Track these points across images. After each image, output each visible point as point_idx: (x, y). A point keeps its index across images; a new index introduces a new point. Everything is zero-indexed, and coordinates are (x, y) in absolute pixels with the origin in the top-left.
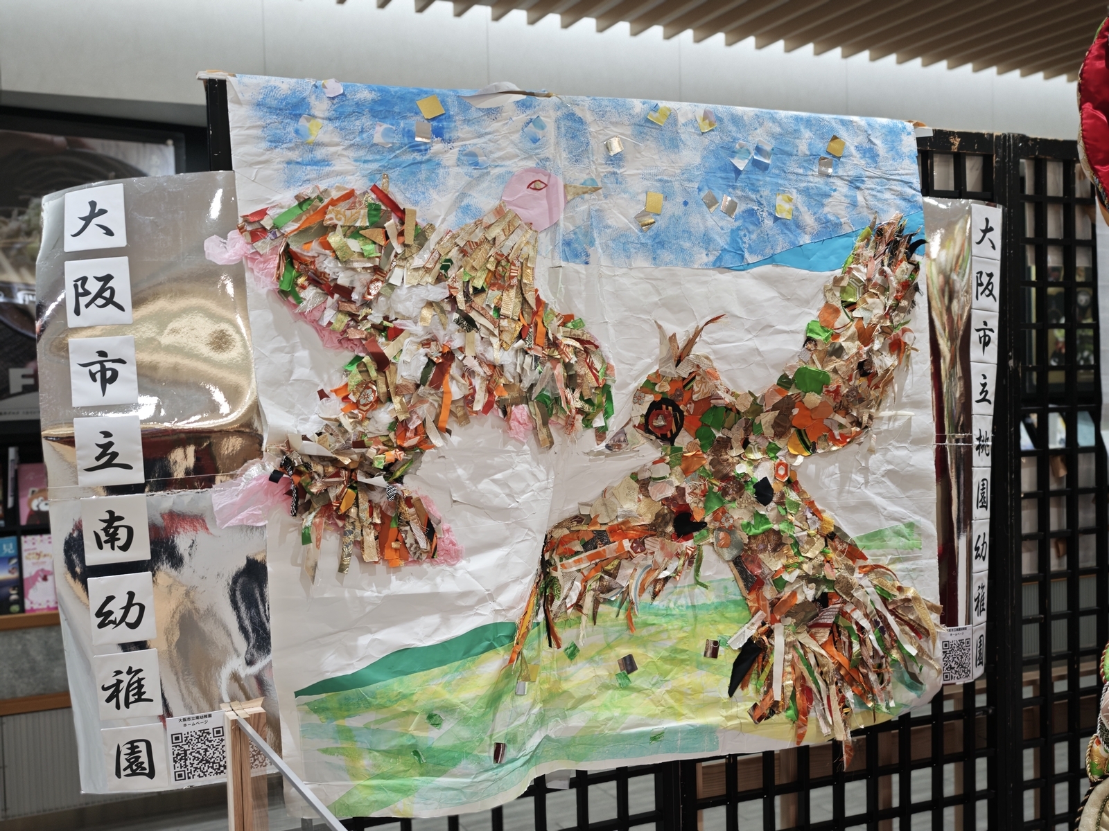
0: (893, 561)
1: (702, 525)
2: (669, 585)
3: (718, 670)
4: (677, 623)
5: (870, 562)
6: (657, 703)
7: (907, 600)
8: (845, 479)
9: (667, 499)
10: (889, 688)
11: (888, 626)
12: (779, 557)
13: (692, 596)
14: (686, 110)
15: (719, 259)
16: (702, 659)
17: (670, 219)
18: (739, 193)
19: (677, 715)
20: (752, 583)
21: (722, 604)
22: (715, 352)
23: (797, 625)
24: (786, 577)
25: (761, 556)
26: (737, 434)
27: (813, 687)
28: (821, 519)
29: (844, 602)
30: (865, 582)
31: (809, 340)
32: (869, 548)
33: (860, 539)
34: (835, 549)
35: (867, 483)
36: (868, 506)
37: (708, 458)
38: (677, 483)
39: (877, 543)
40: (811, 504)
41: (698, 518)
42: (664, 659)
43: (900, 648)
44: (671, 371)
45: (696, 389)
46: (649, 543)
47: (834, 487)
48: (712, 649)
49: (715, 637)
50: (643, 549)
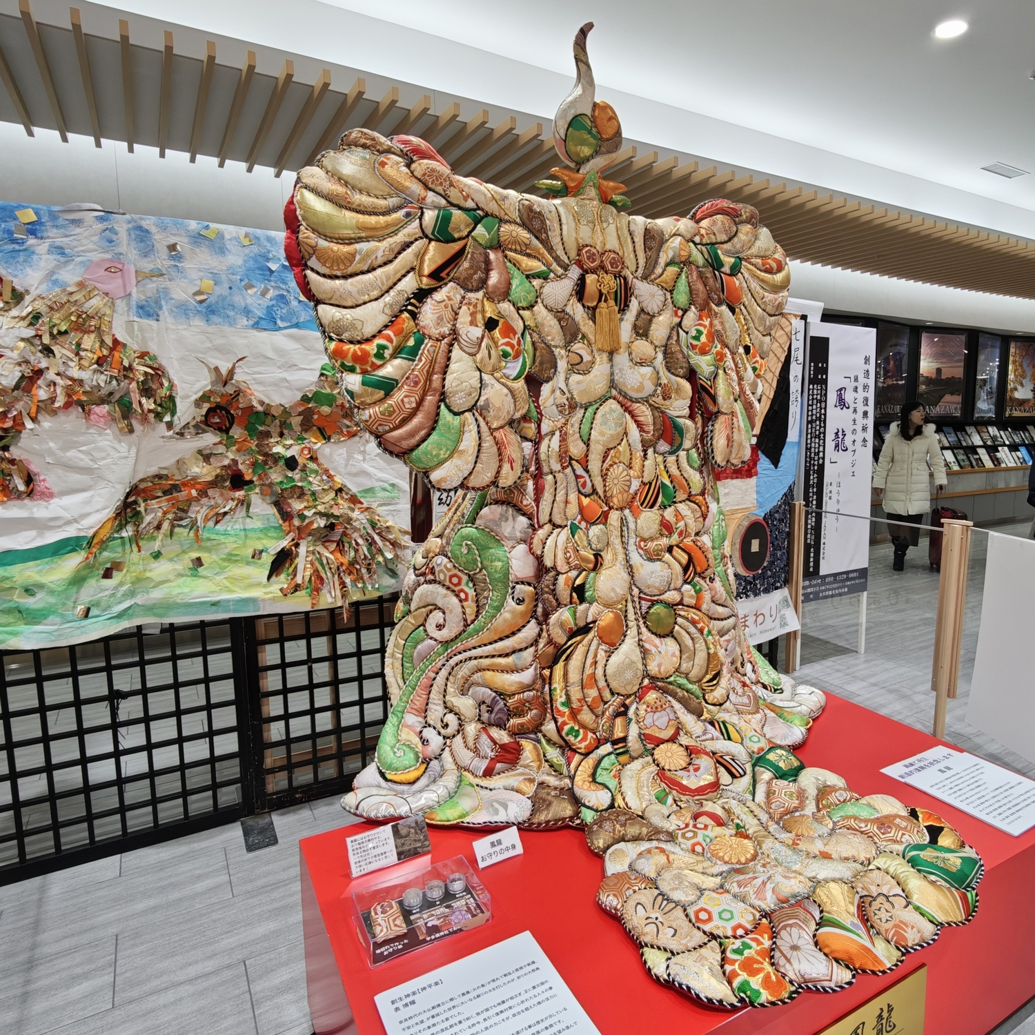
0: (381, 505)
1: (251, 482)
2: (227, 517)
3: (262, 566)
4: (232, 539)
5: (365, 505)
6: (218, 585)
7: (387, 527)
8: (350, 457)
9: (225, 466)
10: (375, 577)
11: (375, 543)
12: (302, 502)
13: (244, 523)
14: (229, 231)
15: (257, 323)
16: (250, 559)
17: (219, 296)
18: (273, 284)
19: (231, 591)
20: (286, 516)
21: (266, 528)
22: (254, 379)
23: (315, 541)
24: (306, 513)
25: (290, 501)
26: (274, 430)
27: (324, 576)
28: (333, 480)
29: (346, 528)
30: (362, 517)
31: (322, 375)
32: (365, 497)
33: (360, 492)
34: (342, 498)
35: (364, 460)
36: (364, 473)
37: (253, 444)
38: (232, 457)
39: (370, 495)
40: (326, 471)
41: (247, 478)
42: (223, 560)
43: (383, 555)
44: (220, 388)
45: (241, 400)
46: (210, 492)
47: (343, 462)
48: (257, 554)
49: (260, 547)
50: (207, 496)
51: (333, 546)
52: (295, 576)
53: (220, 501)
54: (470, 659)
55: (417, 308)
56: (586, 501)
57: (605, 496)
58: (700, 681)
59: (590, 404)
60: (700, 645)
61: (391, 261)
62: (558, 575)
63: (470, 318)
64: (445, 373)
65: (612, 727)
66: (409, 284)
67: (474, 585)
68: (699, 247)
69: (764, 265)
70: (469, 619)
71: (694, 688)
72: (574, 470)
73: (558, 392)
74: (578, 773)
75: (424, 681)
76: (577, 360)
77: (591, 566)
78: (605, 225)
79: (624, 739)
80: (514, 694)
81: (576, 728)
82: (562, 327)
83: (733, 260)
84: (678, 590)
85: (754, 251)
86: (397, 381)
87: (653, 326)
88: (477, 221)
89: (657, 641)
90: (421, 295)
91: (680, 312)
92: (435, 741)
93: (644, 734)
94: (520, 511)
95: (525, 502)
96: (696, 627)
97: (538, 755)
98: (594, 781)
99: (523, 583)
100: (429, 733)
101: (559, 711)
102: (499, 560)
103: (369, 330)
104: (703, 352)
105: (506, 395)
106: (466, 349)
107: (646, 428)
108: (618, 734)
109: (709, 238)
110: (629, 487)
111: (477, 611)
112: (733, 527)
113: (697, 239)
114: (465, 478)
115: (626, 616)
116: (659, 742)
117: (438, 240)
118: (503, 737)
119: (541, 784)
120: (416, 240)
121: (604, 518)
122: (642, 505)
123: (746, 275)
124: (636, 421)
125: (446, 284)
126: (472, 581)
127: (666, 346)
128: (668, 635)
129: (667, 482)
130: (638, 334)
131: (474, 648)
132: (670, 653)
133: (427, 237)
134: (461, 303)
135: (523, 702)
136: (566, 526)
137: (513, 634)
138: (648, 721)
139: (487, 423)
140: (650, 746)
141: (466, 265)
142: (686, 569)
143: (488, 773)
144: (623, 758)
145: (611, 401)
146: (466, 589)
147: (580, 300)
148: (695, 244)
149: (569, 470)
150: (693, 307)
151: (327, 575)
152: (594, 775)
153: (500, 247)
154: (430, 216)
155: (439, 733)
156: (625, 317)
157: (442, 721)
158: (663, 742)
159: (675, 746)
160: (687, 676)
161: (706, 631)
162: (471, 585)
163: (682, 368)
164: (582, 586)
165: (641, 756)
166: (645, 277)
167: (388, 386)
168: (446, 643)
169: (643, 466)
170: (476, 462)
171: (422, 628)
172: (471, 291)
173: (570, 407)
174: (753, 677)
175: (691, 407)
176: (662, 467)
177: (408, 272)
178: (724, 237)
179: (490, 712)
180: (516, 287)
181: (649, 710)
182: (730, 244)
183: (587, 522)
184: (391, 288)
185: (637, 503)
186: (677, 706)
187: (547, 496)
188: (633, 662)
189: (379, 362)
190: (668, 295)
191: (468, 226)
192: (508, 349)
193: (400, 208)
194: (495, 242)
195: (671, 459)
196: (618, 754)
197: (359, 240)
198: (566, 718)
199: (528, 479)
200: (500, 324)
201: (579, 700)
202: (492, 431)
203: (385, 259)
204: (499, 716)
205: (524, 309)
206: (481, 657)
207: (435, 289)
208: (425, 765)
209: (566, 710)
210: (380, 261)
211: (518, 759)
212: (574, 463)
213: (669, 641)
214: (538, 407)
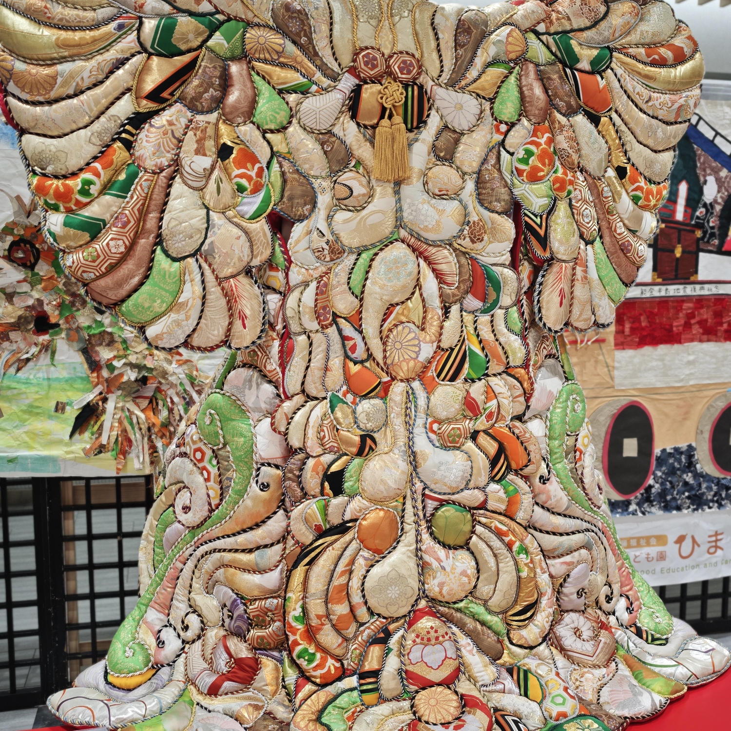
0: (201, 358)
1: (57, 325)
2: (31, 364)
3: (65, 421)
4: (34, 389)
5: (184, 357)
6: (16, 439)
9: (28, 307)
11: (193, 402)
12: (112, 351)
13: (48, 372)
16: (53, 413)
19: (30, 448)
20: (94, 366)
21: (71, 379)
23: (125, 396)
24: (115, 363)
25: (98, 348)
27: (132, 437)
29: (160, 383)
30: (179, 370)
37: (61, 281)
38: (37, 296)
41: (53, 321)
42: (24, 412)
44: (23, 220)
46: (13, 335)
48: (60, 408)
49: (64, 399)
50: (8, 339)
51: (144, 404)
52: (100, 435)
53: (22, 345)
54: (215, 551)
55: (132, 135)
56: (354, 369)
57: (385, 363)
58: (504, 612)
59: (366, 249)
60: (507, 565)
61: (102, 82)
62: (308, 458)
63: (195, 146)
64: (163, 211)
65: (363, 657)
66: (125, 107)
67: (218, 463)
68: (544, 38)
69: (648, 56)
70: (214, 502)
71: (495, 621)
72: (340, 331)
73: (315, 234)
74: (304, 707)
75: (171, 572)
76: (345, 192)
77: (355, 450)
78: (397, 18)
79: (376, 674)
80: (256, 600)
81: (312, 650)
82: (325, 153)
83: (595, 52)
84: (483, 489)
85: (634, 38)
86: (103, 221)
87: (461, 147)
88: (214, 29)
89: (441, 552)
90: (139, 120)
91: (503, 128)
92: (173, 643)
93: (406, 672)
94: (265, 377)
95: (269, 368)
96: (502, 541)
97: (277, 678)
98: (318, 720)
99: (269, 465)
100: (168, 635)
101: (291, 627)
102: (242, 435)
103: (74, 163)
104: (534, 177)
105: (238, 238)
106: (190, 182)
107: (449, 279)
108: (370, 664)
109: (561, 24)
110: (418, 353)
111: (222, 494)
112: (699, 408)
113: (541, 28)
114: (189, 336)
115: (403, 517)
116: (426, 685)
117: (159, 55)
118: (242, 650)
119: (269, 714)
120: (133, 56)
121: (383, 391)
122: (438, 376)
123: (620, 71)
124: (434, 270)
125: (170, 105)
126: (216, 457)
127: (479, 173)
128: (462, 547)
129: (477, 349)
130: (438, 158)
131: (218, 538)
132: (459, 570)
133: (146, 51)
134: (187, 127)
135: (265, 611)
136: (325, 398)
137: (258, 525)
138: (415, 655)
139: (213, 271)
140: (413, 688)
141: (196, 82)
142: (494, 462)
143: (214, 691)
144: (369, 698)
145: (399, 244)
146: (209, 467)
147: (354, 117)
148: (537, 34)
149: (332, 331)
150: (525, 121)
151: (135, 436)
152: (322, 711)
153: (246, 57)
154: (150, 25)
155: (179, 636)
156: (421, 137)
157: (183, 622)
158: (432, 685)
159: (448, 691)
160: (485, 603)
161: (515, 548)
162: (214, 462)
163: (498, 201)
164: (341, 473)
165: (397, 699)
166: (452, 84)
167: (95, 229)
168: (194, 529)
169: (442, 328)
170: (200, 318)
171: (171, 509)
172: (202, 112)
173: (332, 251)
174: (625, 617)
175: (513, 252)
176: (471, 329)
177: (123, 94)
178: (584, 22)
179: (231, 617)
180: (263, 106)
181: (418, 640)
182: (594, 30)
183: (355, 394)
184: (103, 113)
185: (432, 373)
186: (464, 641)
187: (297, 363)
188: (400, 577)
189: (85, 200)
190: (487, 105)
191: (200, 34)
192: (244, 182)
193: (112, 19)
194: (238, 52)
195: (486, 318)
196: (363, 692)
197: (63, 60)
198: (298, 637)
199: (273, 339)
200: (235, 152)
201: (319, 617)
202: (220, 280)
203: (93, 80)
204: (239, 623)
205: (272, 132)
206: (224, 550)
207: (156, 113)
208: (154, 671)
209: (300, 627)
210: (87, 83)
211: (252, 679)
212: (341, 321)
213: (463, 554)
214: (286, 252)
